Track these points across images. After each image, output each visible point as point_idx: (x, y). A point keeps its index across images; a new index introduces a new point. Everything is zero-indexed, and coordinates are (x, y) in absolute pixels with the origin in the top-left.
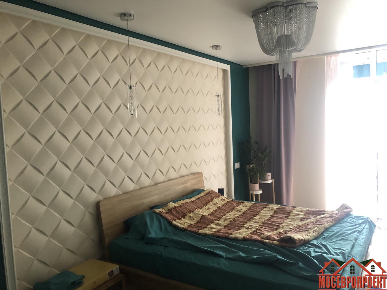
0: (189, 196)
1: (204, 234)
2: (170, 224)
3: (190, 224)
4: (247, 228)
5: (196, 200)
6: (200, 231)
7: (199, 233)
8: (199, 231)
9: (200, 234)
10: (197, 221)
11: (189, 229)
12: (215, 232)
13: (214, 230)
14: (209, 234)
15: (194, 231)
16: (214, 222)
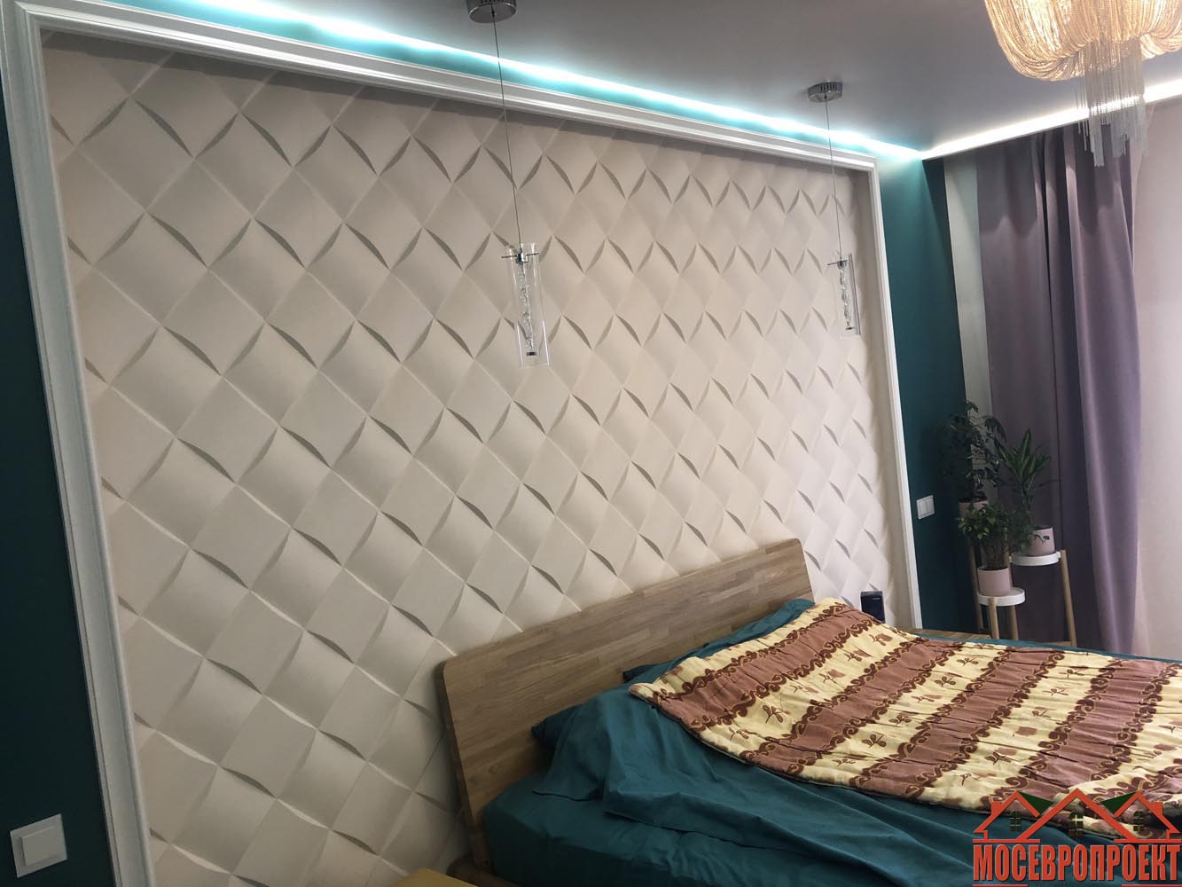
0: (756, 630)
1: (821, 780)
2: (694, 738)
3: (766, 739)
4: (990, 758)
5: (786, 643)
6: (808, 771)
7: (802, 778)
8: (802, 769)
9: (806, 782)
10: (794, 726)
11: (764, 759)
12: (865, 772)
13: (860, 766)
14: (841, 784)
15: (785, 769)
16: (856, 731)
